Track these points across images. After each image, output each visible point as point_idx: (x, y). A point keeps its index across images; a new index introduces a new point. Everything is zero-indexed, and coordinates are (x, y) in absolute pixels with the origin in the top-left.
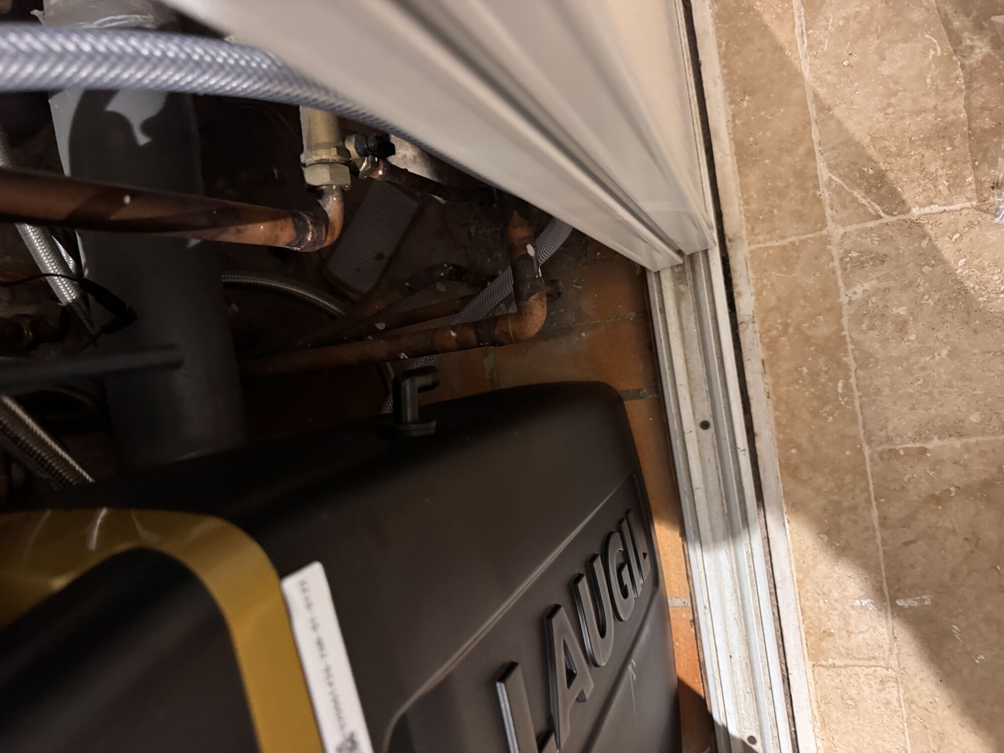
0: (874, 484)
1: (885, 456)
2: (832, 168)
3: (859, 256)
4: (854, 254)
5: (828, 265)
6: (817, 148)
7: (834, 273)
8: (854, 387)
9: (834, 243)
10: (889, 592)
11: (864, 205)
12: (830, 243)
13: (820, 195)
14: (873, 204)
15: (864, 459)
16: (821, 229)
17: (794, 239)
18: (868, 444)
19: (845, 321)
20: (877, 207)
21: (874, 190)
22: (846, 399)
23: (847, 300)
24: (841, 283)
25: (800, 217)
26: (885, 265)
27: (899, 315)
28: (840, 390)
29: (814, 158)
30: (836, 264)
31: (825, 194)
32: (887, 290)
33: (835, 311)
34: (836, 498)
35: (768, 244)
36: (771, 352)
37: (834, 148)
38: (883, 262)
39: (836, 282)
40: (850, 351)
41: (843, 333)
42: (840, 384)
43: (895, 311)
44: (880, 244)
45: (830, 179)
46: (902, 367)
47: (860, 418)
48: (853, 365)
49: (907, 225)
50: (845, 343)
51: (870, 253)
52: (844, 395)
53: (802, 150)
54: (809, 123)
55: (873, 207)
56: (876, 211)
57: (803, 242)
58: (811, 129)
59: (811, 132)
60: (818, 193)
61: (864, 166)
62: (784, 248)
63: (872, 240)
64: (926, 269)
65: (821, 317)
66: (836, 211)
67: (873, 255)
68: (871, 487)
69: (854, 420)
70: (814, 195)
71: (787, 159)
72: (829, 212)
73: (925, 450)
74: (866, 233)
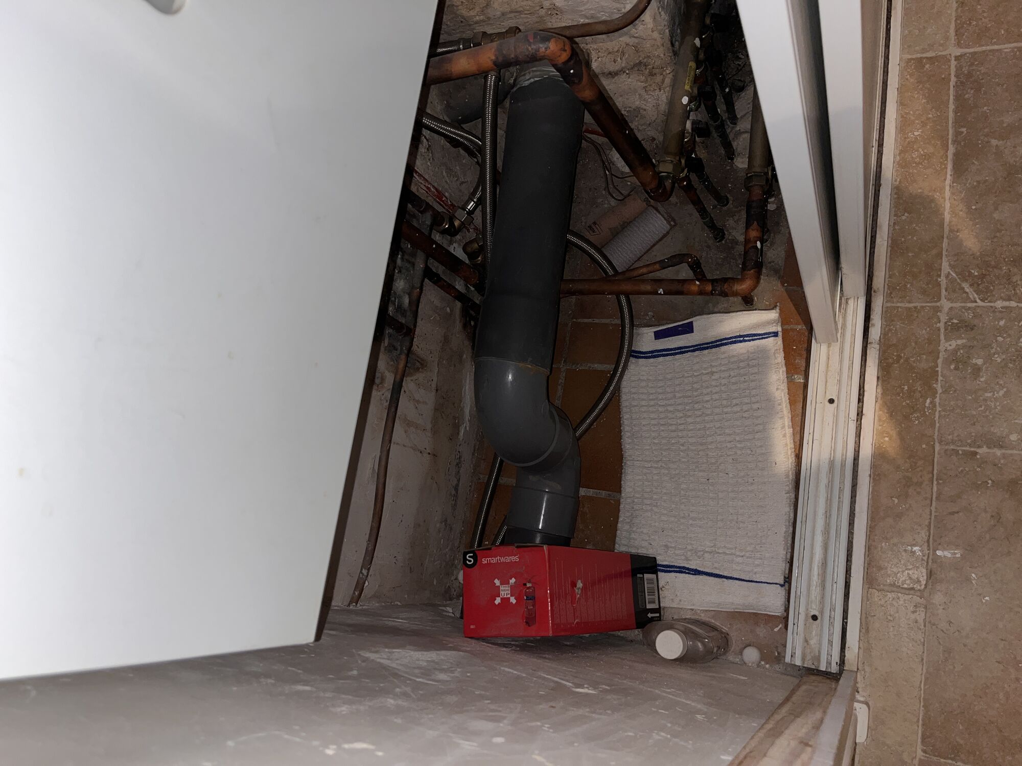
0: (937, 470)
1: (948, 453)
2: (952, 267)
3: (957, 323)
4: (955, 321)
5: (936, 324)
6: (944, 253)
7: (939, 330)
8: (937, 404)
9: (943, 312)
10: (933, 544)
11: (967, 293)
12: (940, 311)
14: (974, 293)
15: (934, 452)
16: (936, 302)
17: (917, 304)
18: (939, 443)
19: (940, 361)
20: (976, 295)
21: (975, 285)
22: (930, 411)
23: (944, 348)
24: (942, 337)
25: (924, 292)
26: (974, 331)
27: (976, 364)
29: (941, 258)
30: (941, 325)
31: (943, 281)
32: (971, 347)
33: (935, 354)
34: (909, 474)
35: (899, 305)
36: (884, 373)
37: (955, 255)
38: (972, 329)
39: (939, 336)
40: (939, 381)
41: (937, 369)
42: (928, 401)
43: (974, 361)
44: (972, 318)
45: (949, 272)
46: (972, 397)
47: (937, 425)
48: (940, 390)
49: (993, 309)
50: (937, 376)
51: (966, 322)
52: (929, 408)
53: (934, 252)
54: (943, 238)
55: (973, 295)
56: (975, 298)
57: (922, 307)
58: (943, 241)
59: (942, 243)
60: (939, 280)
61: (972, 269)
62: (909, 309)
63: (968, 315)
64: (1000, 339)
65: (925, 356)
66: (949, 293)
67: (967, 324)
68: (935, 472)
69: (933, 425)
70: (937, 280)
71: (923, 256)
72: (943, 292)
73: (976, 453)
74: (965, 310)
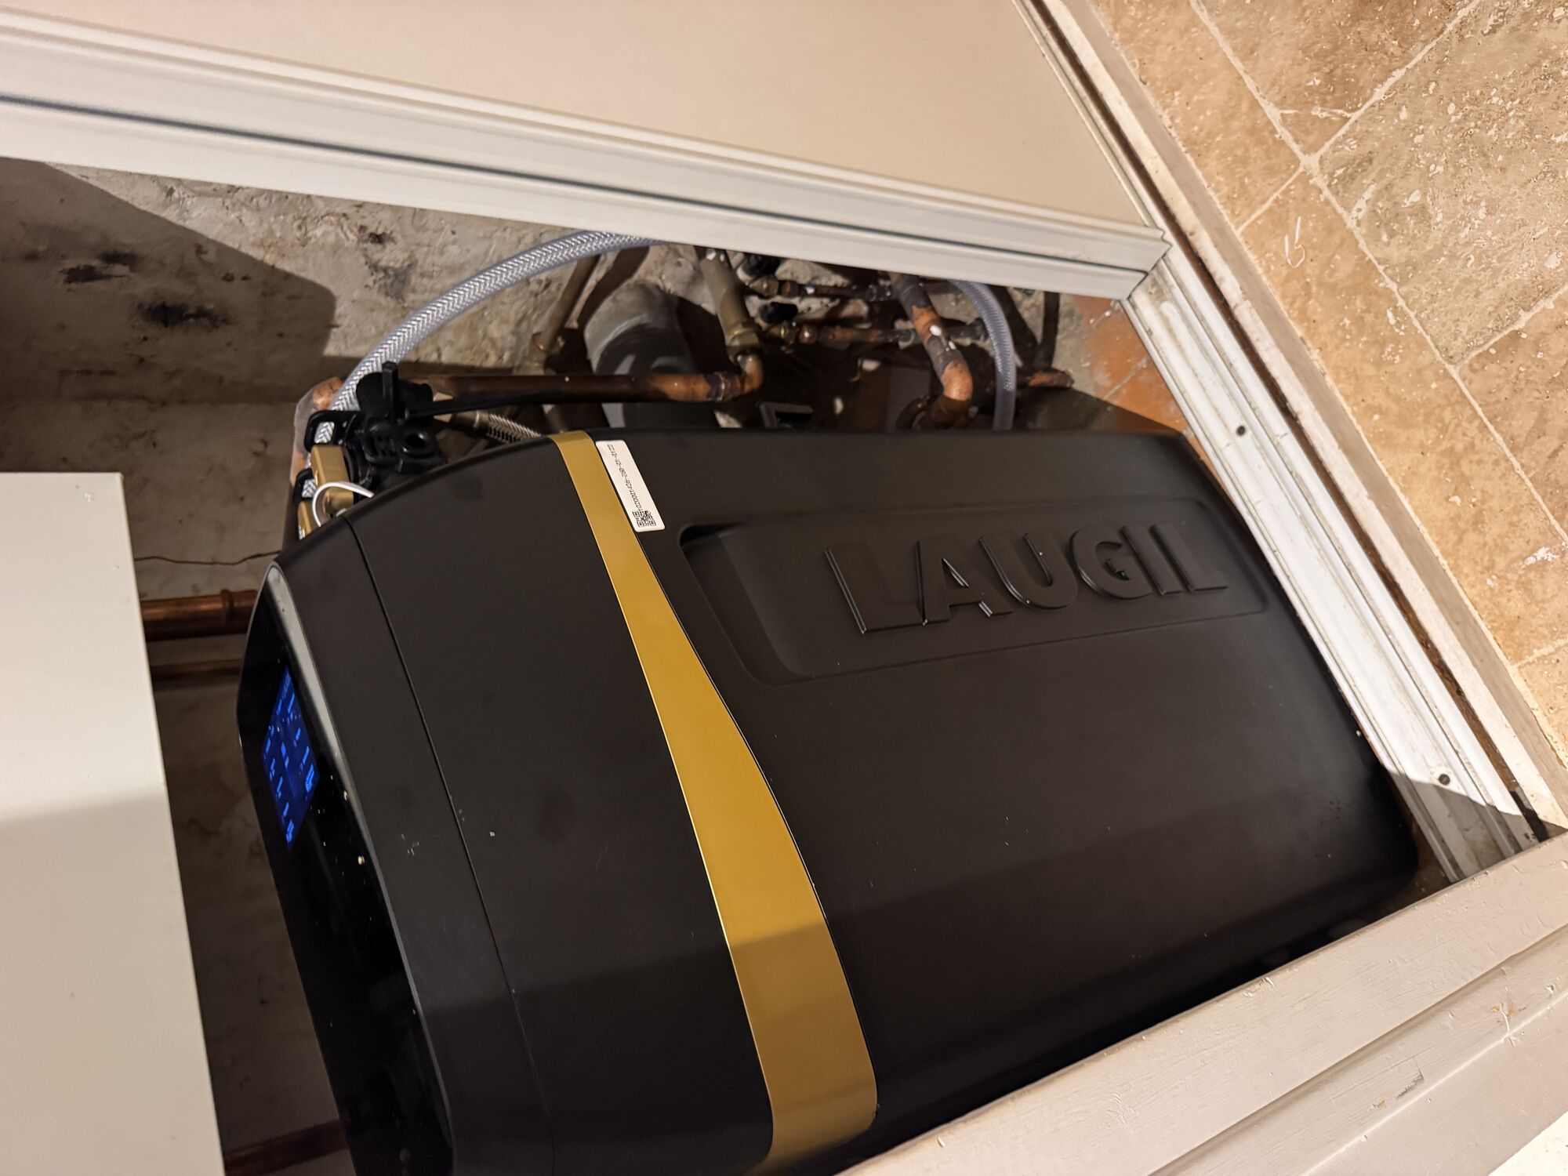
0: (1480, 406)
1: (1476, 366)
2: (1280, 104)
3: (1344, 171)
4: (1340, 172)
5: (1320, 199)
6: (1257, 95)
7: (1327, 202)
8: (1406, 308)
9: (1315, 174)
10: (1562, 527)
11: (1326, 118)
12: (1311, 177)
13: (1281, 137)
14: (1335, 111)
15: (1455, 382)
16: (1295, 170)
17: (1275, 195)
18: (1451, 363)
19: (1362, 245)
20: (1340, 112)
21: (1329, 98)
23: (1355, 222)
24: (1340, 210)
25: (1270, 171)
26: (1375, 162)
27: (1414, 205)
28: (1392, 321)
29: (1259, 107)
30: (1327, 193)
31: (1283, 133)
32: (1388, 187)
33: (1348, 241)
34: (1446, 445)
35: (1254, 217)
36: (1306, 324)
37: (1273, 85)
38: (1370, 161)
39: (1334, 210)
40: (1383, 274)
41: (1367, 259)
42: (1390, 314)
43: (1408, 202)
44: (1359, 145)
45: (1282, 115)
46: (1444, 256)
47: (1428, 338)
48: (1393, 287)
49: (1377, 108)
50: (1375, 268)
51: (1354, 160)
52: (1398, 324)
53: (1245, 107)
54: (1240, 78)
55: (1335, 114)
56: (1341, 116)
57: (1287, 192)
58: (1244, 82)
59: (1245, 84)
60: (1277, 136)
61: (1308, 81)
62: (1270, 211)
63: (1350, 147)
64: (1419, 139)
65: (1337, 257)
66: (1303, 142)
67: (1357, 161)
68: (1479, 410)
69: (1422, 345)
70: (1274, 139)
71: (1235, 124)
72: (1296, 148)
73: (1516, 334)
74: (1341, 144)
